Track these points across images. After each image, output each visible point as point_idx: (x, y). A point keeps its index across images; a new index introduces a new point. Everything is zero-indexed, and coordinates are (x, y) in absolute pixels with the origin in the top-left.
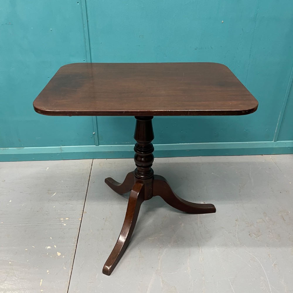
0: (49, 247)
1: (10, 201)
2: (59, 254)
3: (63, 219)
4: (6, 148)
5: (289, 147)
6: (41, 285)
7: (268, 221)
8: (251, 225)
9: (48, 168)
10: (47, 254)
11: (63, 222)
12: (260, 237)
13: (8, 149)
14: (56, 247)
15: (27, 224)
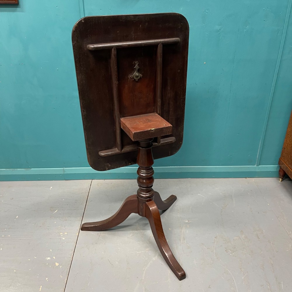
0: (49, 258)
1: (17, 217)
2: (57, 264)
3: (62, 234)
5: (270, 171)
6: (40, 290)
7: (244, 238)
8: (228, 242)
9: (51, 187)
10: (47, 264)
11: (62, 237)
12: (235, 252)
13: (16, 170)
14: (55, 258)
15: (31, 237)
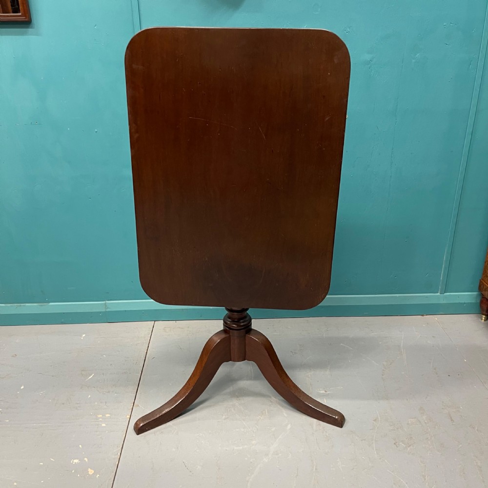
0: (76, 461)
1: (22, 387)
2: (91, 472)
3: (101, 416)
4: (22, 304)
5: (465, 303)
7: (426, 421)
8: (397, 429)
9: (84, 335)
10: (73, 471)
11: (101, 421)
12: (411, 447)
13: (24, 306)
14: (87, 461)
15: (45, 423)
